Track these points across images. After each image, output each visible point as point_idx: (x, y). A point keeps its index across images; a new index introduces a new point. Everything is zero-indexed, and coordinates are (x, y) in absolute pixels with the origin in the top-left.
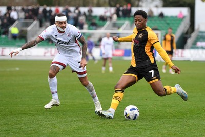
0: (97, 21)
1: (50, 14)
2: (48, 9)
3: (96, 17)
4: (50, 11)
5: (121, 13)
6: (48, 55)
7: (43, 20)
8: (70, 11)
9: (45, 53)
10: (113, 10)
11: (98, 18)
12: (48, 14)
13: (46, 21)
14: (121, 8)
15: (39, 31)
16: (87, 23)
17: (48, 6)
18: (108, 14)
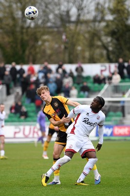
0: (90, 84)
1: (21, 76)
2: (18, 67)
3: (88, 78)
4: (22, 71)
5: (125, 71)
6: (20, 135)
7: (12, 84)
8: (50, 71)
9: (15, 133)
10: (113, 67)
11: (92, 80)
12: (18, 76)
13: (15, 85)
14: (126, 64)
15: (6, 100)
16: (76, 88)
17: (18, 63)
18: (106, 74)
